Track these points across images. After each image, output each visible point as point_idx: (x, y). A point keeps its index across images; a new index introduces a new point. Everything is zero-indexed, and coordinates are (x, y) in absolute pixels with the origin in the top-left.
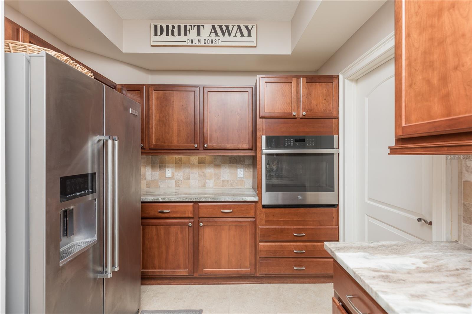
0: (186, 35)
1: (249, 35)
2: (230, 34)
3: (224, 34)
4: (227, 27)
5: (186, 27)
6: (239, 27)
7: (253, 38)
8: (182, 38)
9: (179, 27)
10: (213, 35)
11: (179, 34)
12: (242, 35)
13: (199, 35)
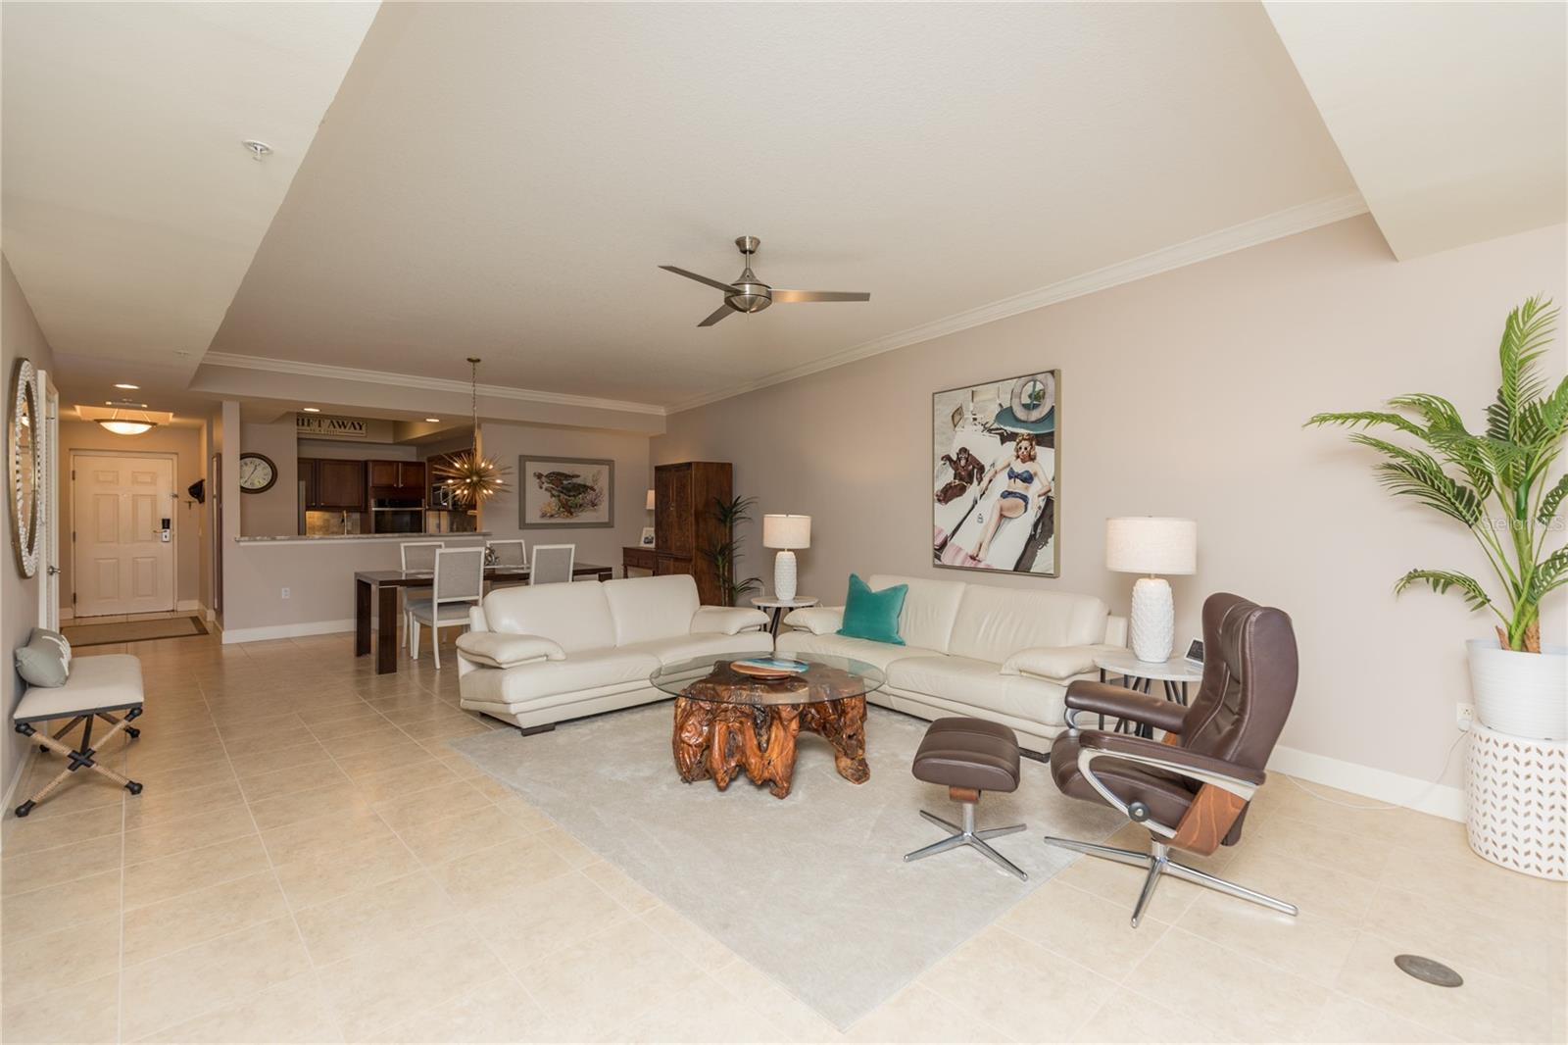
0: (308, 425)
1: (361, 429)
2: (345, 427)
3: (340, 427)
4: (343, 423)
5: (309, 421)
6: (353, 424)
7: (364, 431)
8: (306, 427)
9: (303, 420)
10: (332, 426)
11: (303, 424)
12: (355, 428)
13: (320, 426)
